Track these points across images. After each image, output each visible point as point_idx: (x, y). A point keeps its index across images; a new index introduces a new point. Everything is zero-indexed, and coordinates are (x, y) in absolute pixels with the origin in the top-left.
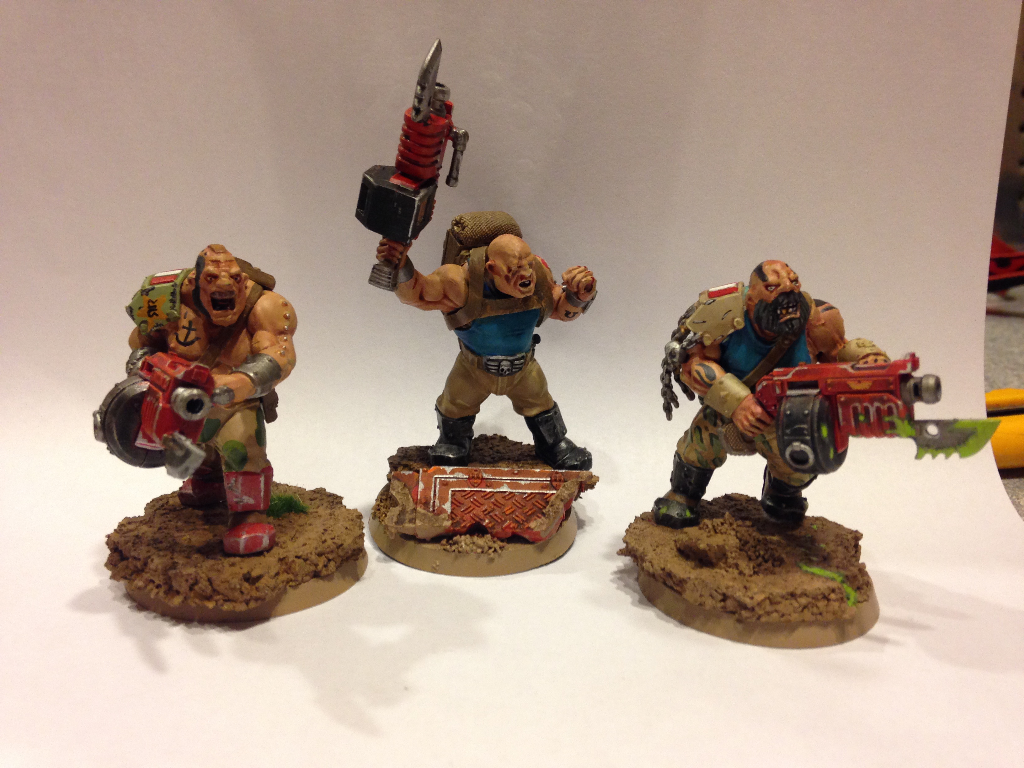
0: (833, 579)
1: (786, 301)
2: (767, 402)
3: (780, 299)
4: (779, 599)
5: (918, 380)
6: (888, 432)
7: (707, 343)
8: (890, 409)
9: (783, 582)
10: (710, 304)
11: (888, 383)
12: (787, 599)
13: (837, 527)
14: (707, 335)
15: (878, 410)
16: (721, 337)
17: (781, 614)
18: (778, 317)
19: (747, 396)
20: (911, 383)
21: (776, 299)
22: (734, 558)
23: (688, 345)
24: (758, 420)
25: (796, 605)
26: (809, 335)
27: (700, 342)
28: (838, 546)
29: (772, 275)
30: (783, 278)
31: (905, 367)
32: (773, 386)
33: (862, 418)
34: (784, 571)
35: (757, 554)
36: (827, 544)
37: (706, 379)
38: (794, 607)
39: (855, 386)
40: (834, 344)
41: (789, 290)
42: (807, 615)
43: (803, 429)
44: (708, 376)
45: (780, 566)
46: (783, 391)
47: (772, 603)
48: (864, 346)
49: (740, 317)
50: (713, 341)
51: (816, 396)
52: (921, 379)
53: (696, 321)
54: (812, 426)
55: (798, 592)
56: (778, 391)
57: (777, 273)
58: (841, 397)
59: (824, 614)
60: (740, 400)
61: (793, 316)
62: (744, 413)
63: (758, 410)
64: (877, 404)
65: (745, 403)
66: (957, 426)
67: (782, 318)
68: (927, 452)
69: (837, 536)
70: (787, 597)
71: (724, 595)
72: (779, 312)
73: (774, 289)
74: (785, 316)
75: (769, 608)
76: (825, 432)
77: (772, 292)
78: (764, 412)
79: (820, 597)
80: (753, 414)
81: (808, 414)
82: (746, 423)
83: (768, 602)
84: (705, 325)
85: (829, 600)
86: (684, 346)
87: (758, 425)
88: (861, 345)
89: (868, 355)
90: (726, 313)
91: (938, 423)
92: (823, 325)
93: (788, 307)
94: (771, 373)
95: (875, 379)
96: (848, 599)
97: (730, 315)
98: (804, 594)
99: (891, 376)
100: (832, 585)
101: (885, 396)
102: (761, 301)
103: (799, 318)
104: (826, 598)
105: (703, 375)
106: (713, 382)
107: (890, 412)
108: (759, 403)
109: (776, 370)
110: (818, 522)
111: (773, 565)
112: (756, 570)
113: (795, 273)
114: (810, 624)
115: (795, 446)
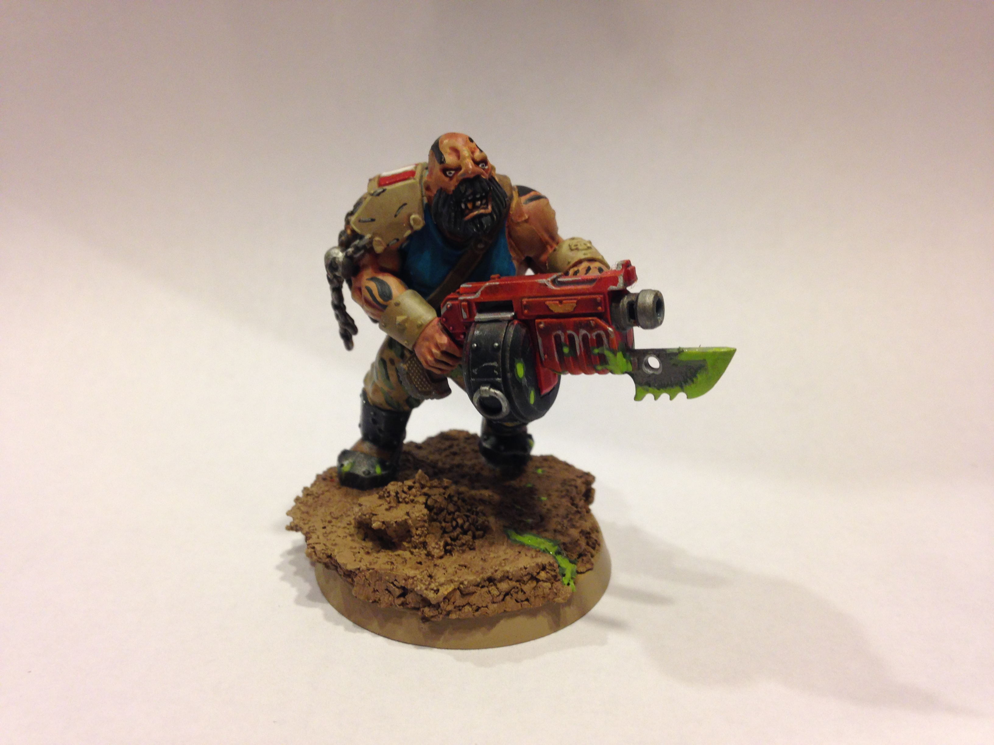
0: (545, 551)
1: (470, 191)
2: (453, 329)
3: (462, 189)
4: (472, 589)
5: (634, 298)
6: (599, 368)
7: (379, 249)
8: (599, 336)
9: (481, 563)
10: (379, 194)
11: (596, 303)
12: (483, 587)
13: (566, 470)
14: (377, 239)
15: (585, 338)
16: (395, 241)
17: (474, 607)
18: (463, 213)
19: (431, 322)
20: (625, 300)
21: (457, 188)
22: (420, 536)
23: (354, 252)
24: (444, 353)
25: (495, 592)
26: (510, 236)
27: (369, 249)
28: (563, 497)
29: (450, 154)
30: (465, 158)
31: (615, 282)
32: (459, 307)
33: (566, 350)
34: (486, 544)
35: (454, 523)
36: (549, 496)
37: (379, 299)
38: (493, 596)
39: (557, 308)
40: (543, 246)
41: (472, 176)
42: (510, 603)
43: (493, 367)
44: (382, 295)
45: (482, 537)
46: (471, 315)
47: (464, 595)
48: (577, 249)
49: (419, 213)
50: (386, 246)
51: (510, 321)
52: (637, 295)
53: (363, 219)
54: (503, 364)
55: (498, 575)
56: (465, 316)
57: (456, 151)
58: (540, 323)
59: (532, 600)
60: (422, 327)
61: (482, 211)
62: (427, 343)
63: (444, 340)
64: (583, 332)
65: (429, 331)
66: (682, 358)
67: (467, 215)
68: (648, 391)
69: (564, 482)
70: (483, 584)
71: (403, 588)
72: (463, 206)
73: (454, 174)
74: (471, 211)
75: (460, 601)
76: (520, 370)
77: (451, 178)
78: (452, 342)
79: (525, 579)
80: (437, 346)
81: (498, 347)
82: (429, 358)
83: (458, 593)
84: (373, 225)
85: (538, 581)
86: (349, 254)
87: (444, 359)
88: (573, 247)
89: (580, 262)
90: (400, 208)
91: (659, 353)
92: (526, 221)
93: (474, 201)
94: (458, 290)
95: (579, 297)
96: (564, 575)
97: (405, 211)
98: (506, 577)
99: (599, 293)
100: (543, 560)
101: (593, 320)
102: (441, 191)
103: (490, 214)
104: (533, 578)
105: (376, 292)
106: (388, 303)
107: (599, 342)
108: (446, 330)
109: (463, 286)
110: (545, 464)
111: (474, 537)
112: (448, 548)
113: (481, 151)
114: (512, 615)
115: (483, 391)
